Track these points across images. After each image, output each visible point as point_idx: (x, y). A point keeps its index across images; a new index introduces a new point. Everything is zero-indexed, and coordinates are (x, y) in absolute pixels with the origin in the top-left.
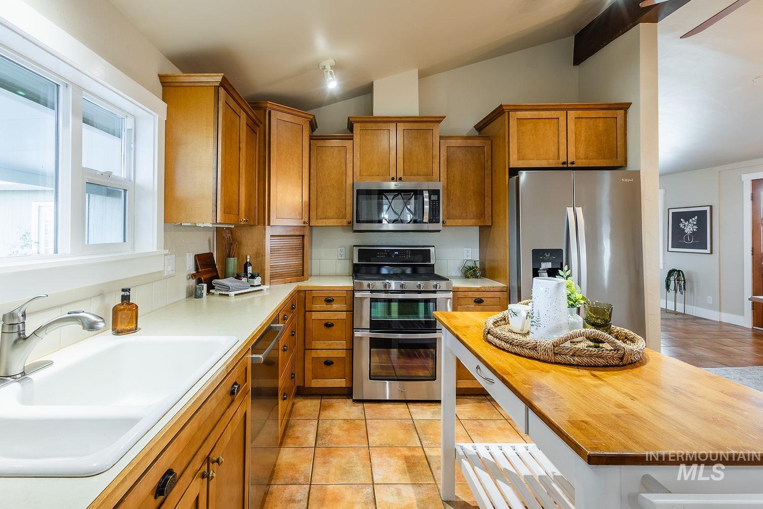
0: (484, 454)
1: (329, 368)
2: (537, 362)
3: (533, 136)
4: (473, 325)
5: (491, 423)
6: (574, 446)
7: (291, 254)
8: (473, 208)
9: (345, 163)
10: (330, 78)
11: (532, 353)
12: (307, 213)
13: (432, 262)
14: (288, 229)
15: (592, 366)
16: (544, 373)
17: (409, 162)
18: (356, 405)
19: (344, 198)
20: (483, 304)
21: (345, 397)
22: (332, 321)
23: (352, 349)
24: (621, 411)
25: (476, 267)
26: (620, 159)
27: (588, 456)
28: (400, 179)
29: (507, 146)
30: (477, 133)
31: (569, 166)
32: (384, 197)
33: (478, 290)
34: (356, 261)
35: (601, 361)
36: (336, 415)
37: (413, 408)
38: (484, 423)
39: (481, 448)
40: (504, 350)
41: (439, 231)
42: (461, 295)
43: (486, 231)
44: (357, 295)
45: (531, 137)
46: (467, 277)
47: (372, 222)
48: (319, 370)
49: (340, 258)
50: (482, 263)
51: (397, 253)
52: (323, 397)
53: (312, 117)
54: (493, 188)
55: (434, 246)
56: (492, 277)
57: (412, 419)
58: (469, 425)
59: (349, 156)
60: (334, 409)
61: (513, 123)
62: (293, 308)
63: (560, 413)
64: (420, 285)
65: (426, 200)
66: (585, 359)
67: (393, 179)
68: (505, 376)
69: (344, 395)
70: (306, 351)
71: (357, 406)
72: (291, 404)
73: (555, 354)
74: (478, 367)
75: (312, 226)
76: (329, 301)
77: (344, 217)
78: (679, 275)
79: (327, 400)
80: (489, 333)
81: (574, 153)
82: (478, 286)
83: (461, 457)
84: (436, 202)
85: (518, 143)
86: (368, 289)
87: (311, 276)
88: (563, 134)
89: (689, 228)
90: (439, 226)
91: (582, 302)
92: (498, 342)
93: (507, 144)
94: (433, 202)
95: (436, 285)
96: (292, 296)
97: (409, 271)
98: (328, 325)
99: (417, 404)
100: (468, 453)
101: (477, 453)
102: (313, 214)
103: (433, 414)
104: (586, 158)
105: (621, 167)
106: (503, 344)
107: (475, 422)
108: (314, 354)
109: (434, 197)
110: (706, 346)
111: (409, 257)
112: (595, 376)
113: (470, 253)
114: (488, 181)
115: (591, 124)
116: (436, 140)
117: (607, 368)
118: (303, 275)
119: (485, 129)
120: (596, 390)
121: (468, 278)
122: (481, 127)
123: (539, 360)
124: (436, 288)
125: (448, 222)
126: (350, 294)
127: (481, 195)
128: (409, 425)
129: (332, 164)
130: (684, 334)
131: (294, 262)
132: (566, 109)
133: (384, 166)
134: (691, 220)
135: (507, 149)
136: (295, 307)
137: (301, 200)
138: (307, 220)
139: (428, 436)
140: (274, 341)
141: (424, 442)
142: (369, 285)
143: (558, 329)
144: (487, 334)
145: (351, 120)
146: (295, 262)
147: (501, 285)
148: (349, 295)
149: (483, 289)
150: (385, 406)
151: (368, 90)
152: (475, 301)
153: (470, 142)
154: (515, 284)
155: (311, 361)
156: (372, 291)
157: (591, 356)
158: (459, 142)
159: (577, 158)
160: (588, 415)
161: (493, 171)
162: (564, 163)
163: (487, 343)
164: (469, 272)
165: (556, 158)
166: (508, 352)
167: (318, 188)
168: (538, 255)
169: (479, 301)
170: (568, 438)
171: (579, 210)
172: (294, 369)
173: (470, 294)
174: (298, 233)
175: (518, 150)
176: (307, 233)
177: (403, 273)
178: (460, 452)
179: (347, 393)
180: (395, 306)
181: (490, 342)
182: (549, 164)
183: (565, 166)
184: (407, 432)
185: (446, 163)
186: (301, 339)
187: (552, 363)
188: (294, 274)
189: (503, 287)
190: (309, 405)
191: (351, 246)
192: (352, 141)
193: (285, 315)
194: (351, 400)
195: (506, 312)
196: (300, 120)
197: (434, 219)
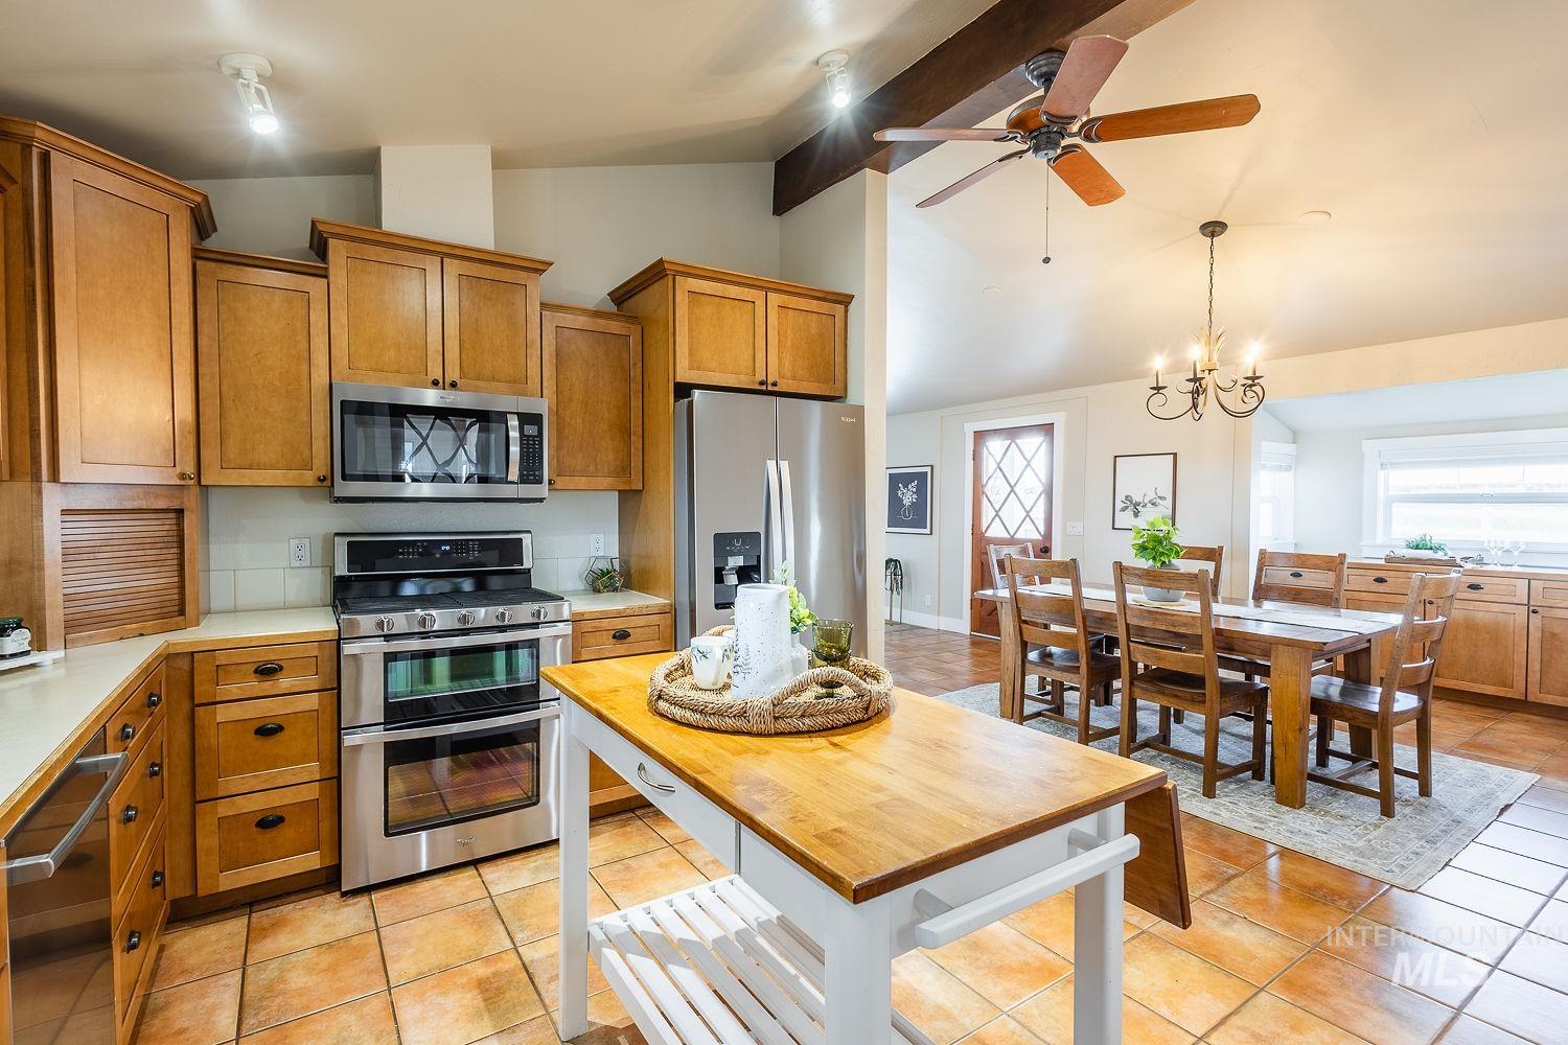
0: (643, 924)
1: (272, 833)
2: (747, 738)
3: (714, 327)
4: (626, 684)
5: (647, 859)
6: (830, 879)
7: (140, 559)
8: (608, 456)
9: (305, 333)
10: (258, 107)
11: (739, 724)
12: (192, 452)
13: (527, 564)
14: (130, 492)
15: (829, 729)
16: (762, 757)
17: (474, 349)
18: (351, 902)
19: (304, 417)
20: (629, 640)
21: (321, 892)
22: (278, 721)
23: (339, 778)
24: (881, 797)
25: (615, 571)
26: (839, 385)
27: (855, 891)
28: (454, 385)
29: (671, 340)
30: (613, 308)
31: (770, 388)
32: (406, 423)
33: (620, 615)
34: (342, 569)
35: (841, 718)
36: (297, 942)
37: (490, 872)
38: (632, 863)
39: (636, 916)
40: (690, 725)
41: (541, 500)
42: (587, 626)
43: (631, 500)
44: (348, 649)
45: (712, 330)
46: (597, 591)
47: (376, 478)
48: (241, 844)
49: (297, 564)
50: (624, 562)
51: (448, 548)
52: (254, 908)
53: (198, 199)
54: (646, 419)
55: (529, 532)
56: (643, 587)
57: (491, 897)
58: (605, 875)
59: (318, 318)
60: (288, 928)
61: (682, 298)
62: (154, 704)
63: (800, 824)
64: (503, 614)
65: (514, 434)
66: (820, 720)
67: (435, 383)
68: (700, 778)
69: (315, 888)
70: (197, 806)
71: (355, 904)
72: (154, 949)
73: (776, 718)
74: (641, 768)
75: (207, 486)
76: (267, 671)
77: (307, 465)
78: (896, 568)
79: (269, 912)
80: (660, 697)
81: (779, 367)
82: (620, 607)
83: (600, 945)
84: (534, 441)
85: (691, 337)
86: (381, 633)
87: (208, 612)
88: (761, 331)
89: (908, 497)
90: (542, 490)
91: (809, 622)
92: (678, 712)
93: (671, 337)
94: (528, 440)
95: (539, 612)
96: (147, 671)
97: (467, 585)
98: (267, 731)
99: (499, 862)
100: (612, 934)
101: (629, 926)
102: (210, 455)
103: (533, 873)
104: (794, 378)
105: (840, 398)
106: (688, 714)
107: (618, 866)
108: (224, 809)
109: (531, 430)
110: (927, 667)
111: (474, 555)
112: (835, 745)
113: (602, 544)
114: (636, 403)
115: (801, 320)
116: (534, 310)
117: (850, 728)
118: (182, 612)
119: (630, 301)
120: (840, 768)
121: (599, 592)
122: (623, 296)
123: (749, 734)
124: (539, 617)
125: (560, 483)
126: (331, 649)
127: (625, 431)
128: (483, 910)
129: (265, 330)
130: (902, 653)
131: (150, 582)
132: (766, 289)
133: (413, 352)
134: (910, 486)
135: (671, 345)
136: (160, 699)
137: (169, 416)
138: (190, 469)
139: (526, 922)
140: (96, 802)
141: (519, 937)
142: (380, 625)
143: (777, 674)
144: (657, 701)
145: (320, 227)
146: (154, 580)
147: (662, 601)
148: (327, 651)
149: (629, 612)
150: (424, 886)
151: (366, 165)
152: (614, 637)
153: (602, 324)
154: (684, 599)
155: (215, 828)
156: (388, 638)
157: (827, 712)
158: (581, 321)
159: (782, 376)
160: (840, 815)
161: (646, 386)
162: (762, 383)
163: (658, 718)
164: (601, 581)
165: (750, 371)
166: (697, 727)
167: (224, 387)
168: (724, 543)
169: (621, 636)
170: (819, 867)
171: (784, 465)
172: (160, 859)
173: (605, 623)
174: (162, 504)
175: (690, 350)
176: (191, 501)
177: (457, 591)
178: (597, 934)
179: (324, 882)
180: (441, 666)
181: (662, 715)
182: (739, 383)
183: (764, 388)
184: (480, 927)
185: (554, 361)
186: (182, 779)
187: (770, 735)
188: (149, 613)
189: (664, 605)
190: (213, 938)
191: (326, 535)
192: (324, 281)
193: (125, 726)
194: (337, 894)
195: (684, 653)
196: (163, 202)
197: (531, 474)
